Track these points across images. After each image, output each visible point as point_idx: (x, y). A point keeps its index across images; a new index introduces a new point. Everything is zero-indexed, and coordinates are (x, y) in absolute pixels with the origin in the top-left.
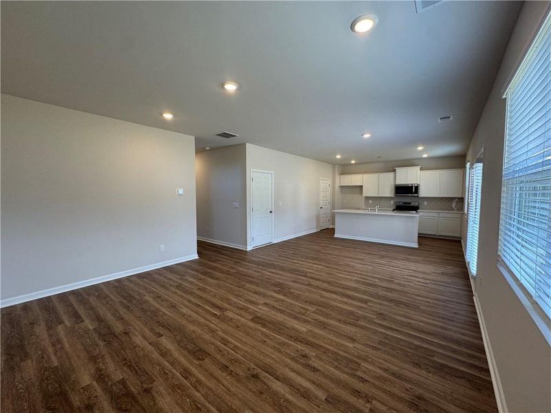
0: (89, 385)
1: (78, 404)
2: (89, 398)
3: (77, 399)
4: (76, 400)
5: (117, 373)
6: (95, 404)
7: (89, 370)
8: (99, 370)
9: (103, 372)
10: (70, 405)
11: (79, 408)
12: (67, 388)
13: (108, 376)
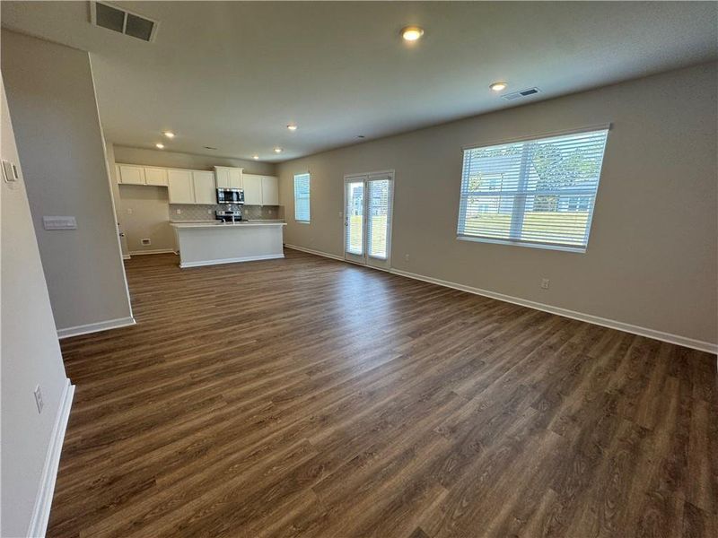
0: (555, 431)
1: (576, 428)
2: (566, 423)
3: (573, 433)
4: (575, 433)
5: (527, 414)
6: (568, 416)
7: (536, 442)
8: (532, 432)
9: (532, 426)
10: (583, 434)
11: (580, 426)
12: (571, 450)
13: (535, 419)
